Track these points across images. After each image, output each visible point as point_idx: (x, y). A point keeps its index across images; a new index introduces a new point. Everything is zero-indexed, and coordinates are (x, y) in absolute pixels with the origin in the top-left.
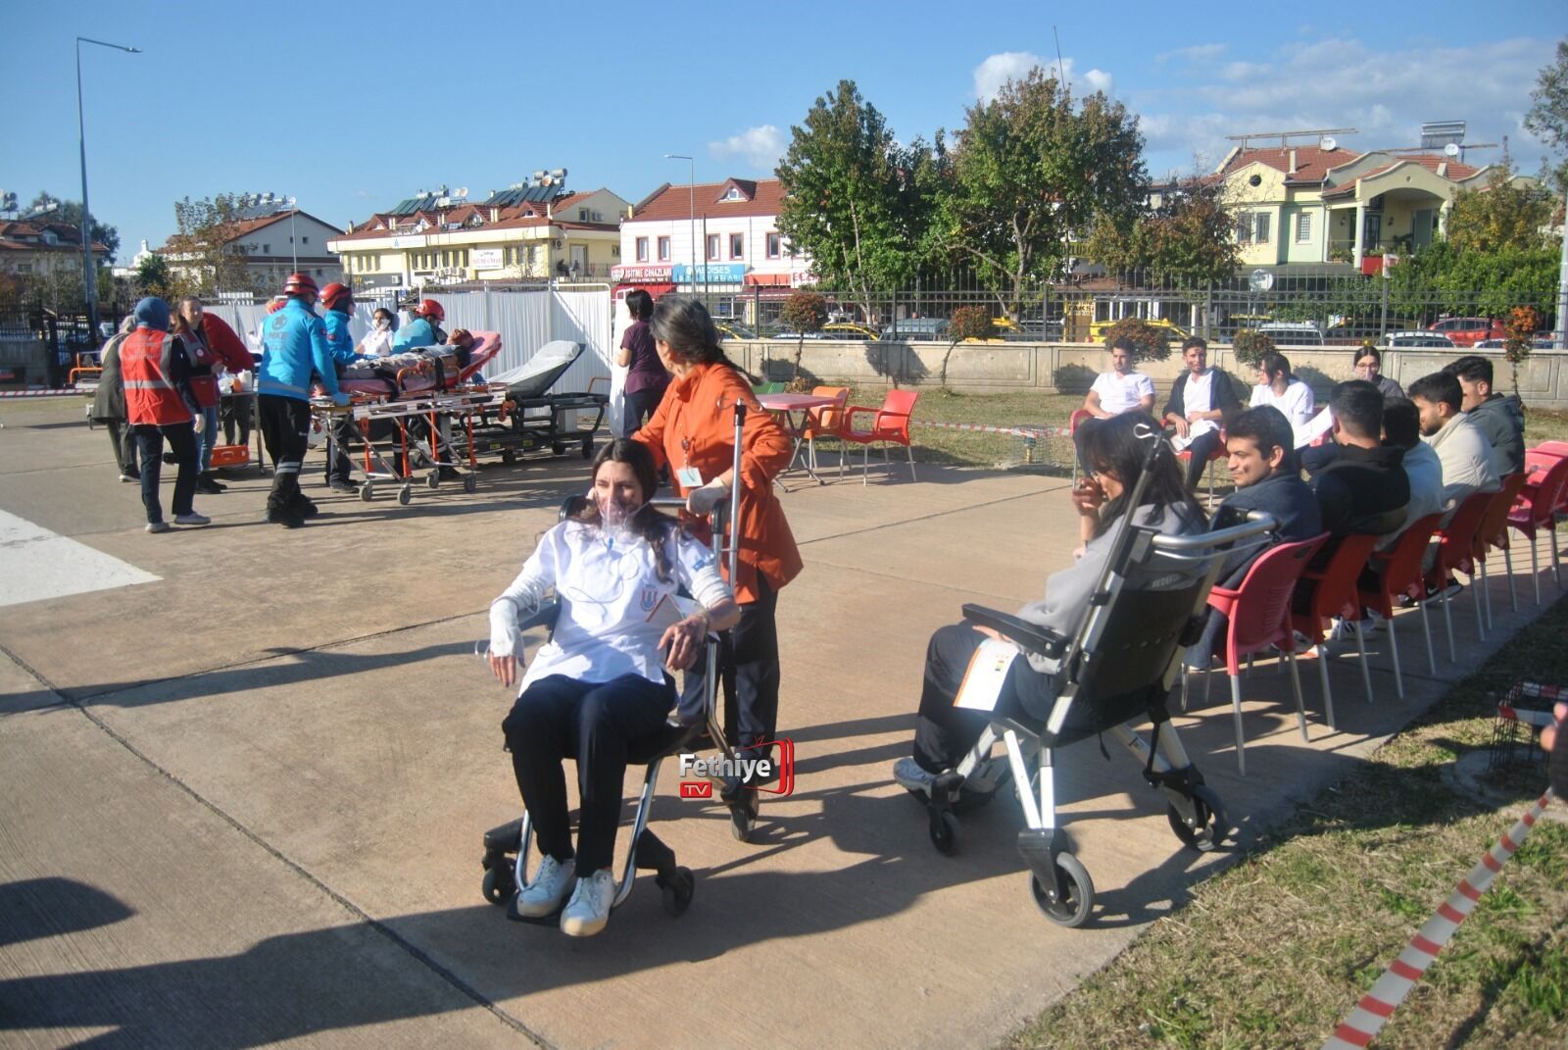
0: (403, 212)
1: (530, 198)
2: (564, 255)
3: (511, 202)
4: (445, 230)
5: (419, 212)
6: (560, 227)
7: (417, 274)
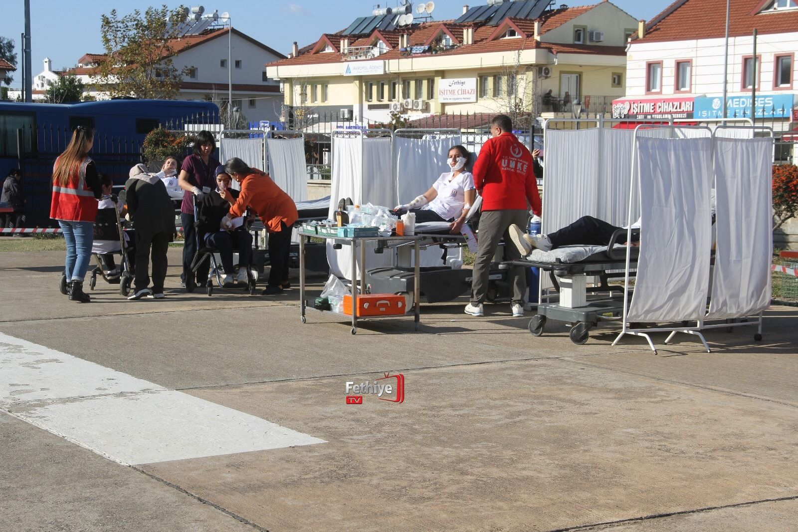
0: (357, 32)
1: (512, 14)
2: (551, 85)
3: (489, 19)
4: (407, 54)
5: (376, 33)
6: (550, 50)
7: (371, 107)
